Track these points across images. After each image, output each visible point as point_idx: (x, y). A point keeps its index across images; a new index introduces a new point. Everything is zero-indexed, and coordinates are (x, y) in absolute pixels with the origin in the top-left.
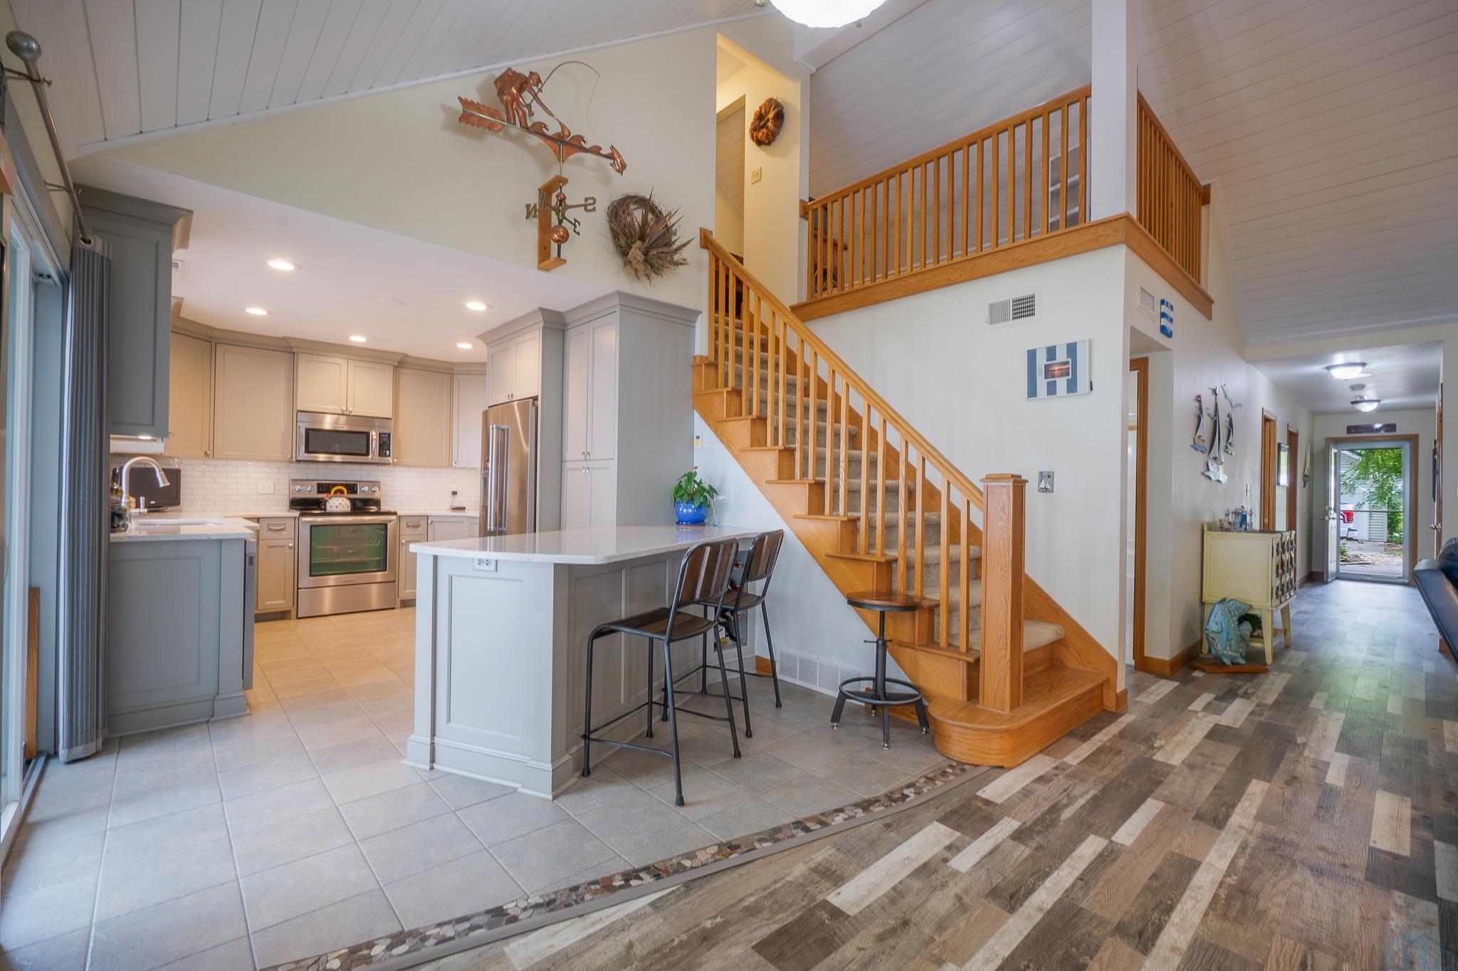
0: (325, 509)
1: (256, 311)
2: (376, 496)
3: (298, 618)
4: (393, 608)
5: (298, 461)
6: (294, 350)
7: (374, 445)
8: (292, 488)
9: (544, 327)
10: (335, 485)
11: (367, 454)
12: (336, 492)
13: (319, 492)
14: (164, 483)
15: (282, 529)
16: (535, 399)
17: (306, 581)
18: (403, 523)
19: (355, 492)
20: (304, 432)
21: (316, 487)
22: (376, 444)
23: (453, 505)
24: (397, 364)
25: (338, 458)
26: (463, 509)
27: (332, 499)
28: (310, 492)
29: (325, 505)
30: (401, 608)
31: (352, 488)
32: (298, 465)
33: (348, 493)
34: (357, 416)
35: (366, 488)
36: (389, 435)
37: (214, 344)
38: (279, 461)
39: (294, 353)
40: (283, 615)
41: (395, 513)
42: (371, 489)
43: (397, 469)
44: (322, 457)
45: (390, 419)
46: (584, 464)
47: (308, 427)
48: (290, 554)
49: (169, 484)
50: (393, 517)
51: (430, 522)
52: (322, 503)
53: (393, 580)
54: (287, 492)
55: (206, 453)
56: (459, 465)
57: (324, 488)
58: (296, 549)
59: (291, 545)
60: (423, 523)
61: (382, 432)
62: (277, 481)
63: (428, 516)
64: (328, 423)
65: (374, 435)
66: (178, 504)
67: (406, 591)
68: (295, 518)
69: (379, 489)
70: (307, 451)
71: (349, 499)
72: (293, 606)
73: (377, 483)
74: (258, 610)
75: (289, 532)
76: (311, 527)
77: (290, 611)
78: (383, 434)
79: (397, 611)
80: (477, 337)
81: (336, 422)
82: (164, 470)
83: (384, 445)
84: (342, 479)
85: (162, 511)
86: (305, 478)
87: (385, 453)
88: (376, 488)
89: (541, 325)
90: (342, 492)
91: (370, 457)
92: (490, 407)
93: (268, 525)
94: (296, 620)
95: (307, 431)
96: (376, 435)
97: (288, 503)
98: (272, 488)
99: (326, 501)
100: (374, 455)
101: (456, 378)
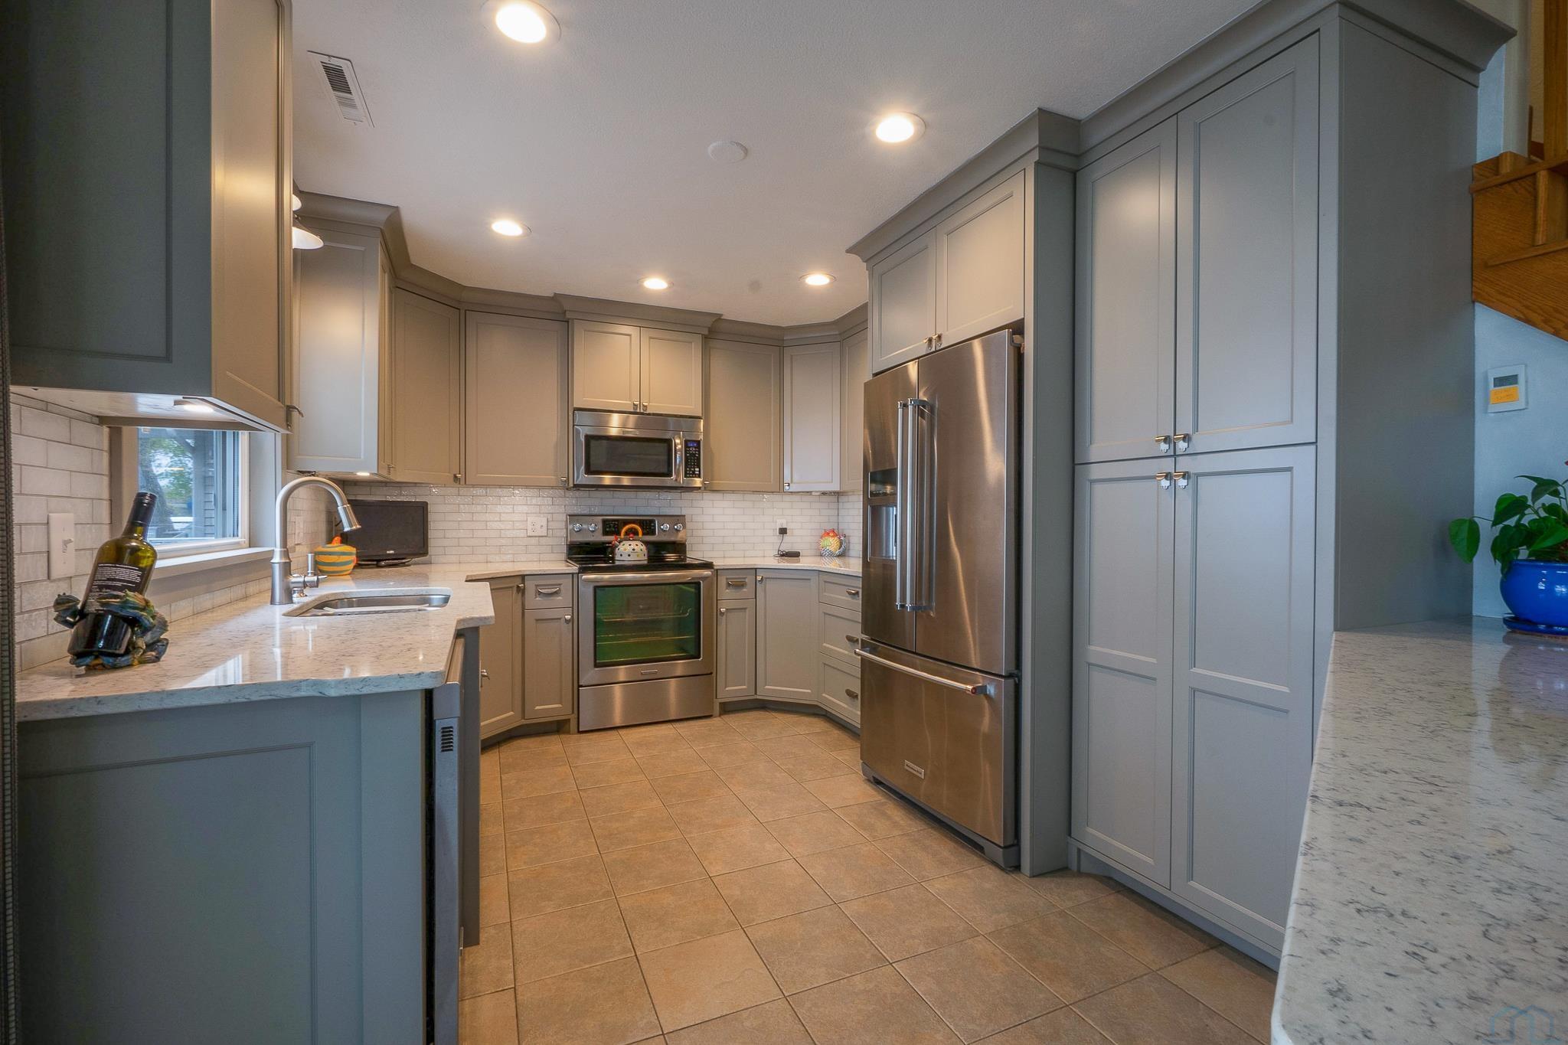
0: (613, 559)
1: (507, 228)
2: (680, 537)
3: (579, 732)
4: (710, 716)
5: (577, 487)
6: (568, 316)
7: (679, 459)
8: (570, 527)
9: (1037, 163)
10: (626, 522)
11: (669, 474)
12: (627, 533)
13: (605, 533)
14: (351, 526)
15: (556, 593)
16: (1017, 328)
17: (590, 675)
18: (723, 581)
19: (653, 533)
20: (583, 440)
21: (600, 526)
22: (681, 458)
23: (782, 549)
24: (706, 333)
25: (626, 480)
26: (796, 555)
27: (622, 544)
28: (593, 532)
29: (613, 552)
30: (720, 715)
31: (648, 526)
32: (577, 494)
33: (643, 534)
34: (654, 414)
35: (666, 527)
36: (698, 442)
37: (463, 312)
38: (552, 488)
39: (568, 322)
40: (557, 728)
41: (708, 565)
42: (672, 528)
43: (708, 496)
44: (607, 479)
45: (700, 418)
46: (1167, 465)
47: (588, 433)
48: (566, 629)
49: (358, 527)
50: (707, 573)
51: (759, 578)
52: (609, 550)
53: (709, 672)
54: (563, 533)
55: (455, 476)
56: (793, 488)
57: (612, 527)
58: (574, 623)
59: (568, 617)
60: (750, 580)
61: (688, 438)
62: (549, 516)
63: (756, 569)
64: (615, 426)
65: (678, 442)
66: (425, 553)
67: (727, 689)
68: (573, 574)
69: (684, 527)
70: (588, 471)
71: (646, 543)
72: (573, 713)
73: (680, 519)
74: (523, 718)
75: (564, 599)
76: (596, 588)
77: (569, 720)
78: (689, 441)
79: (716, 721)
80: (848, 251)
81: (624, 426)
82: (350, 501)
83: (693, 462)
84: (635, 513)
85: (404, 565)
86: (586, 512)
87: (694, 472)
88: (678, 526)
89: (1035, 156)
90: (636, 533)
91: (674, 477)
92: (875, 375)
93: (537, 586)
94: (577, 736)
95: (588, 438)
96: (681, 444)
97: (565, 549)
98: (545, 528)
99: (614, 547)
100: (678, 477)
101: (788, 352)
